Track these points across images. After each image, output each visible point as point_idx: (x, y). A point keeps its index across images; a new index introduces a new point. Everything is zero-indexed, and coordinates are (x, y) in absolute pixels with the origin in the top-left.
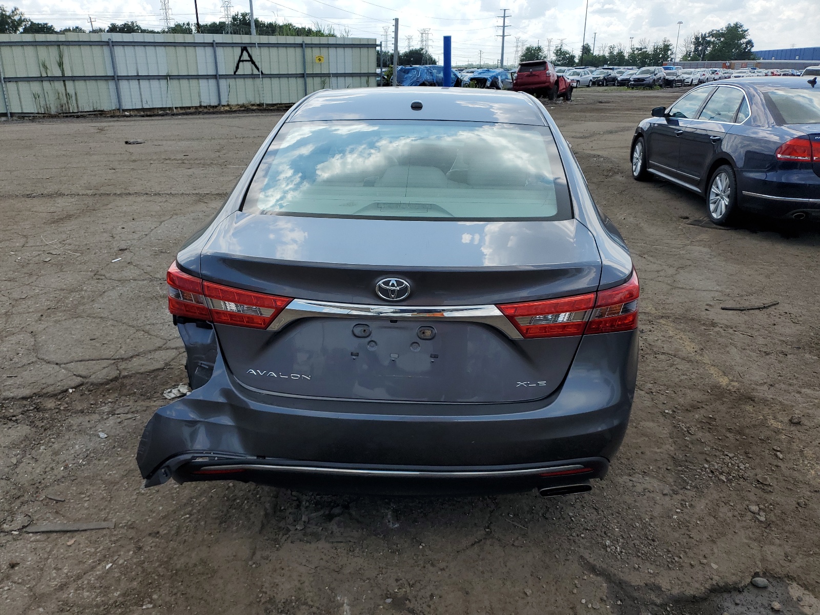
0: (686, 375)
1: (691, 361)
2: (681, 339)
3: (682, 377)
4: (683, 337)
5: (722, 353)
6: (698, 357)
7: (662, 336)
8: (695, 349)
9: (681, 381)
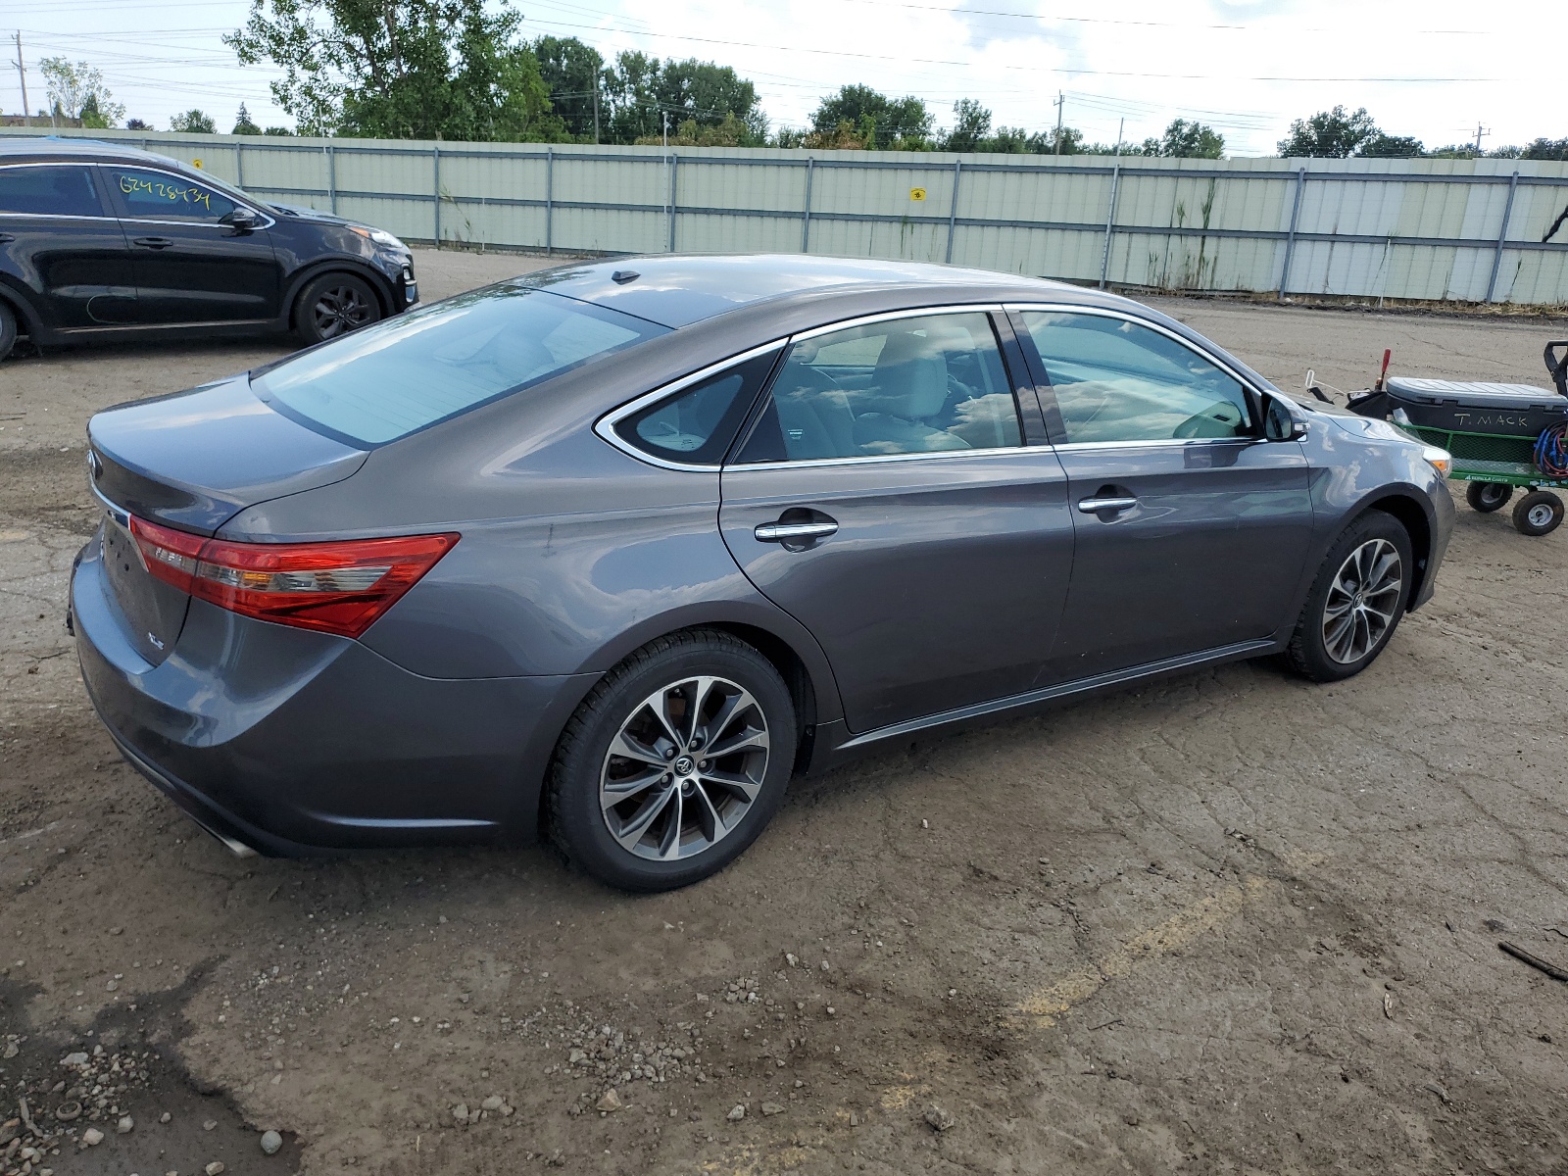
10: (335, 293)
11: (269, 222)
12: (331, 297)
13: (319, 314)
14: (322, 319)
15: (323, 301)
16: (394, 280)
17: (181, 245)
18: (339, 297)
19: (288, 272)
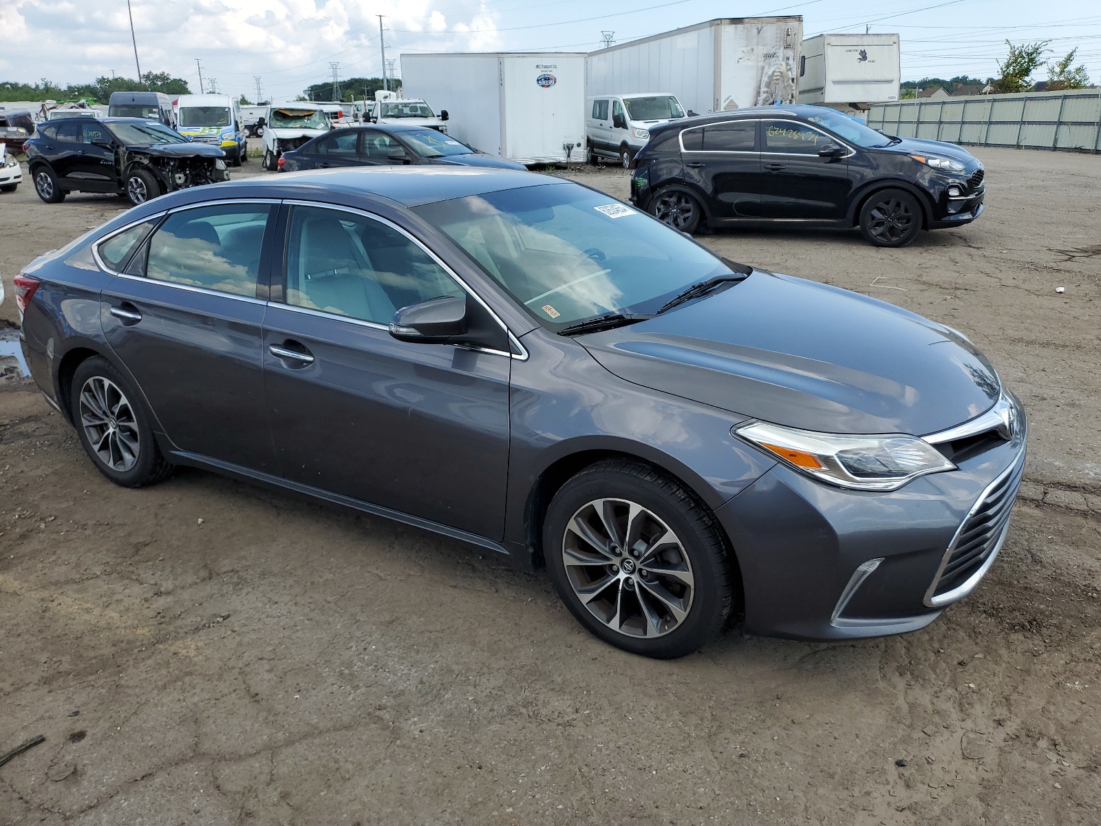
0: (50, 563)
1: (56, 583)
2: (88, 611)
3: (54, 558)
4: (87, 617)
5: (10, 618)
6: (46, 594)
7: (121, 600)
8: (55, 603)
9: (54, 553)
10: (887, 203)
11: (852, 152)
12: (884, 206)
13: (873, 218)
14: (875, 222)
15: (879, 209)
16: (936, 197)
17: (790, 168)
18: (890, 207)
19: (855, 185)
